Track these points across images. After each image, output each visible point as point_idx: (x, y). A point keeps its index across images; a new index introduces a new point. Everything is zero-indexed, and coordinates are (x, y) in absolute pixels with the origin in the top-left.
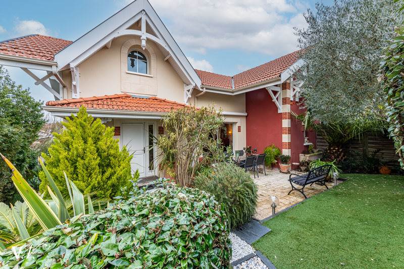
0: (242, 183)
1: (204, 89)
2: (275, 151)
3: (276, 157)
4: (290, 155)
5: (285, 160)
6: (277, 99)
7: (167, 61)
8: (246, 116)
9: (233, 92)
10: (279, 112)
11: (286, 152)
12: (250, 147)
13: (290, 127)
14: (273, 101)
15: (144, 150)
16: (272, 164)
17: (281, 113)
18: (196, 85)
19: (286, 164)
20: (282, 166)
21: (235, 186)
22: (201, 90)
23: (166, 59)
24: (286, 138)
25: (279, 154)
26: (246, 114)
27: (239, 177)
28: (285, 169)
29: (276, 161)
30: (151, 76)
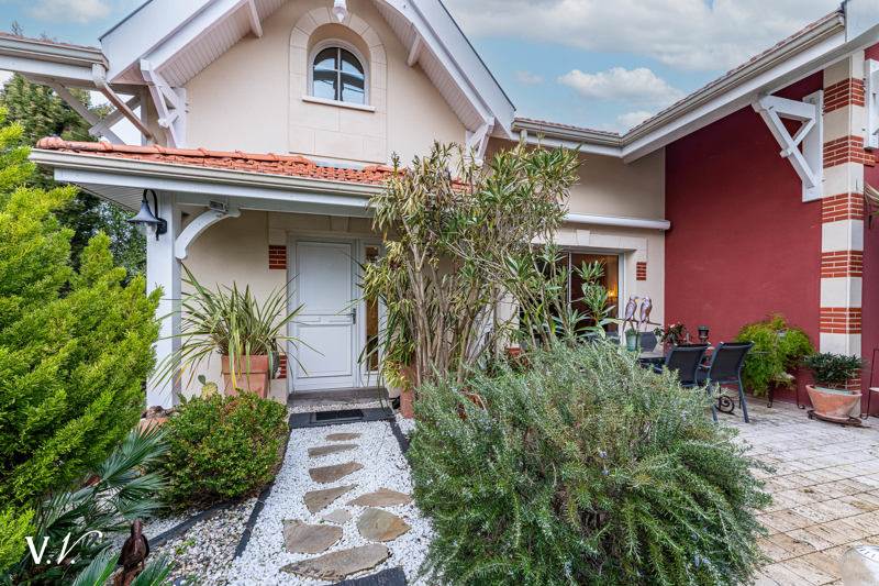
0: (663, 446)
1: (524, 133)
2: (783, 339)
3: (792, 362)
4: (859, 356)
5: (836, 373)
6: (800, 147)
7: (418, 67)
8: (667, 233)
9: (621, 147)
10: (807, 196)
11: (839, 344)
12: (680, 328)
13: (860, 248)
14: (783, 154)
15: (354, 315)
16: (772, 384)
17: (820, 200)
18: (496, 121)
19: (841, 388)
20: (822, 394)
21: (616, 460)
22: (514, 137)
23: (411, 59)
24: (839, 292)
25: (803, 350)
26: (666, 225)
27: (640, 404)
28: (835, 408)
29: (790, 377)
30: (368, 108)
